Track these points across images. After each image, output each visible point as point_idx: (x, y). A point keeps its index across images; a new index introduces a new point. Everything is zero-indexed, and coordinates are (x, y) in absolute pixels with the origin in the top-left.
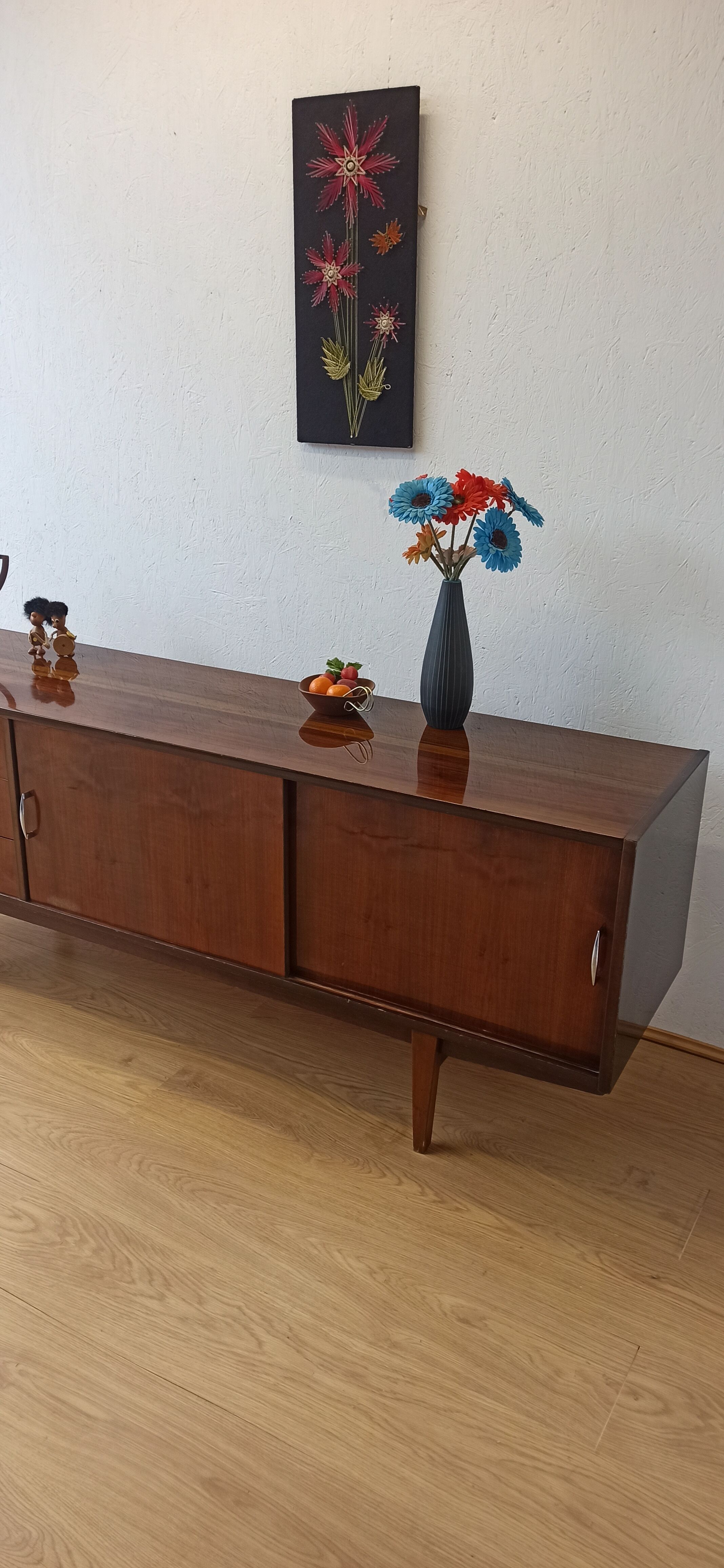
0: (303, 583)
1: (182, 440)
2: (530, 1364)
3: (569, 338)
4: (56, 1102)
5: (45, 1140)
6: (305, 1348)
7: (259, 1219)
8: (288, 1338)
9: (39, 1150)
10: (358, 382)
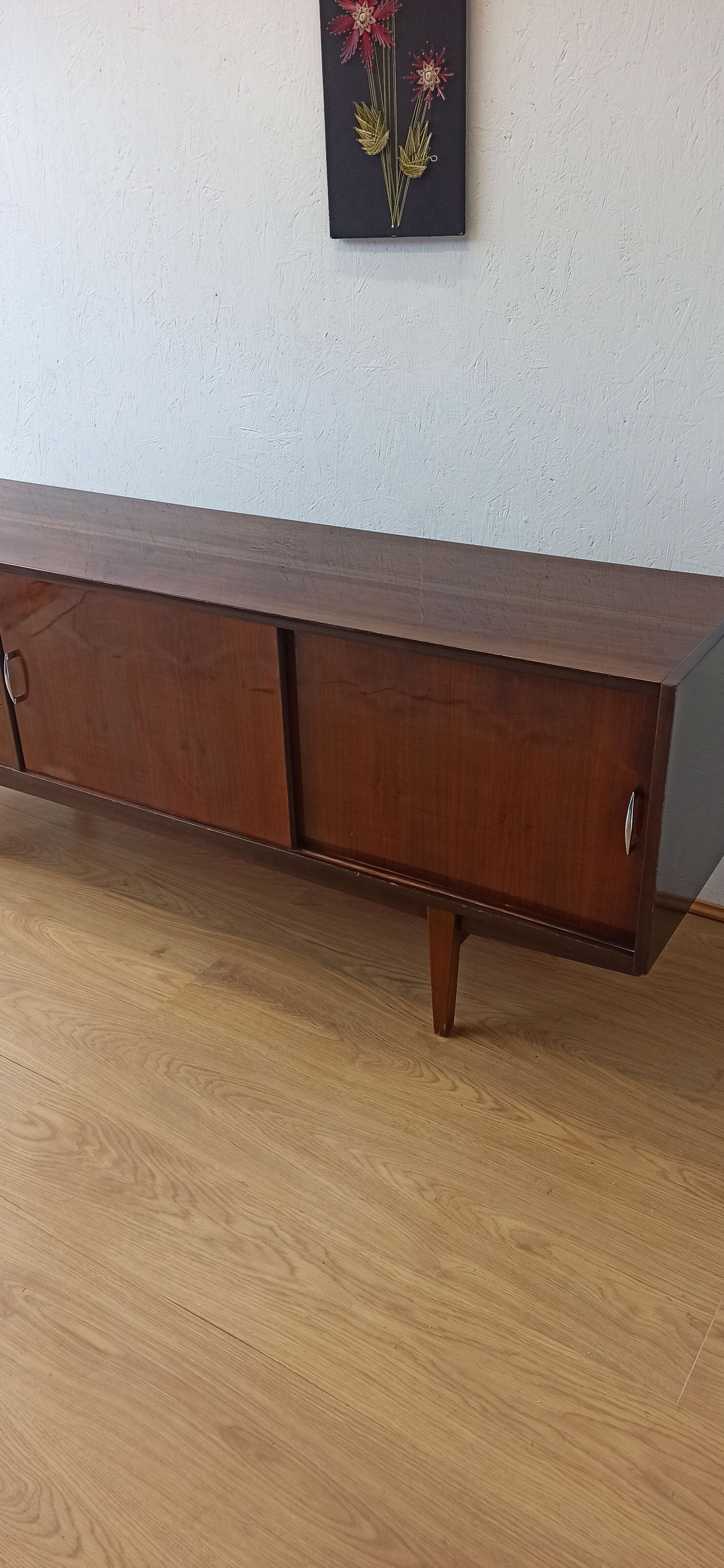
0: (342, 413)
1: (200, 247)
2: (601, 1299)
3: (657, 74)
4: (81, 996)
5: (67, 1039)
6: (343, 1275)
7: (297, 1128)
8: (324, 1263)
9: (60, 1049)
10: (399, 155)
